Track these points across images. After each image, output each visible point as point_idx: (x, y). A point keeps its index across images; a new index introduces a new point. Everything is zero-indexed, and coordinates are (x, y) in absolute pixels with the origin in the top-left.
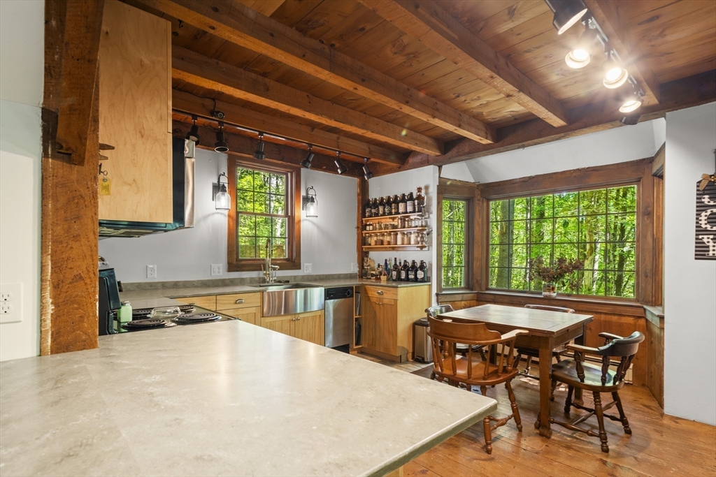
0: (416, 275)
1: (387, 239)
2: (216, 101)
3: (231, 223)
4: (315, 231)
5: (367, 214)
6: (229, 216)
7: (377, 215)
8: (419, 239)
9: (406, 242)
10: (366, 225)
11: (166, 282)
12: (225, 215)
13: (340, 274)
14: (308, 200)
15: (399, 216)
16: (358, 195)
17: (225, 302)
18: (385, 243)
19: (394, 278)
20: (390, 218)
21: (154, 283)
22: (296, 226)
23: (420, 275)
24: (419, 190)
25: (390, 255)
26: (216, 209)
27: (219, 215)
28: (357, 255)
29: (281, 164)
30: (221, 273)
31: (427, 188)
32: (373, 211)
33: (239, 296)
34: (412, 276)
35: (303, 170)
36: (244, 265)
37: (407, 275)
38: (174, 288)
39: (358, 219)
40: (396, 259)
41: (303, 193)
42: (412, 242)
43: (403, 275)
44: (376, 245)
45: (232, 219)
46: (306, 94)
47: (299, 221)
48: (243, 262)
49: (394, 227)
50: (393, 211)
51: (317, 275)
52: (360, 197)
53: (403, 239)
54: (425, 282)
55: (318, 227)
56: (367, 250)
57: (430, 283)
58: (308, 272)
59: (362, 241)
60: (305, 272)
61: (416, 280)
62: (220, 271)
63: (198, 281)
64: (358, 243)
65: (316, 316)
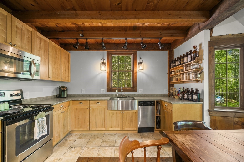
0: (192, 97)
1: (179, 77)
2: (83, 31)
3: (108, 75)
4: (144, 76)
5: (172, 66)
6: (107, 73)
7: (175, 66)
8: (194, 76)
9: (188, 78)
10: (172, 72)
11: (87, 95)
12: (106, 72)
13: (158, 94)
14: (140, 63)
15: (184, 65)
16: (168, 58)
17: (93, 103)
18: (179, 80)
19: (181, 98)
20: (181, 67)
21: (84, 95)
22: (135, 75)
23: (195, 97)
24: (195, 47)
25: (182, 86)
26: (101, 70)
27: (104, 73)
28: (168, 86)
29: (128, 51)
30: (105, 92)
31: (200, 45)
32: (174, 64)
33: (98, 101)
34: (190, 98)
35: (138, 52)
36: (113, 90)
37: (188, 97)
38: (89, 97)
39: (168, 69)
40: (184, 88)
41: (138, 61)
42: (191, 78)
43: (186, 96)
44: (175, 81)
45: (108, 73)
46: (97, 11)
47: (136, 73)
48: (113, 89)
49: (183, 71)
50: (182, 62)
51: (145, 94)
52: (169, 59)
53: (186, 77)
54: (198, 102)
55: (146, 74)
56: (173, 84)
57: (202, 103)
58: (141, 93)
59: (170, 79)
60: (139, 93)
61: (192, 100)
62: (104, 91)
63: (97, 95)
64: (168, 80)
65: (133, 112)
